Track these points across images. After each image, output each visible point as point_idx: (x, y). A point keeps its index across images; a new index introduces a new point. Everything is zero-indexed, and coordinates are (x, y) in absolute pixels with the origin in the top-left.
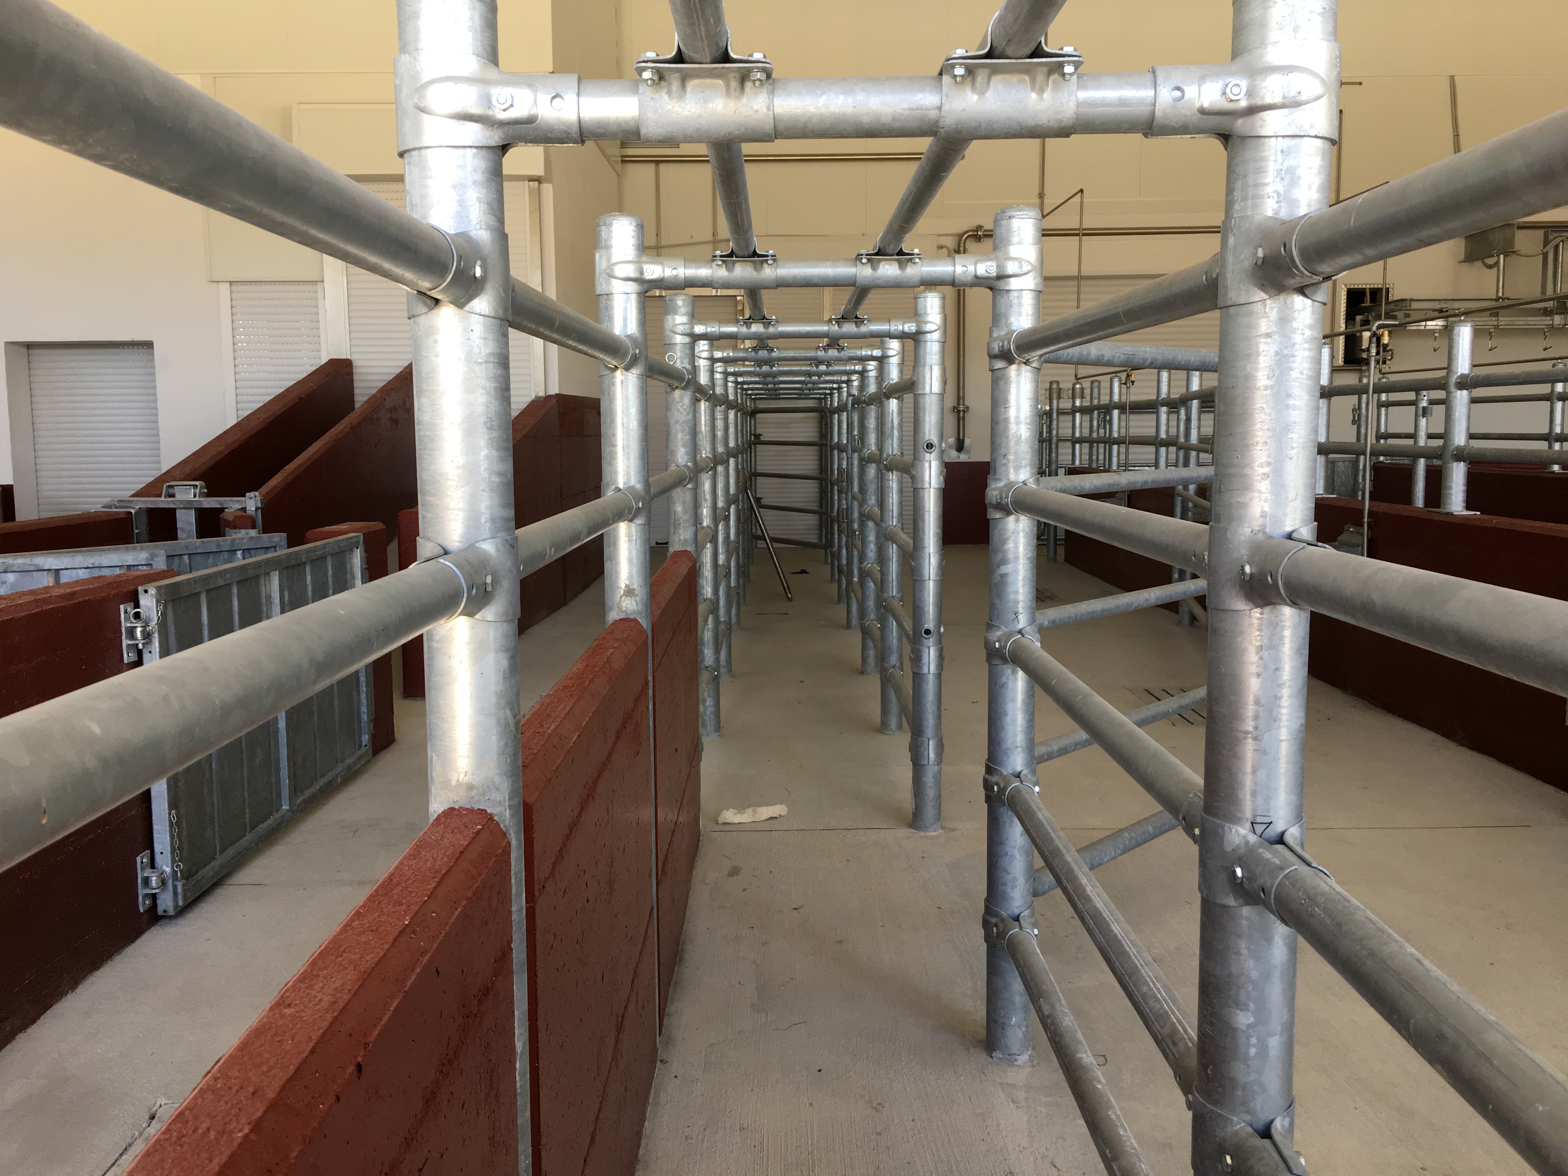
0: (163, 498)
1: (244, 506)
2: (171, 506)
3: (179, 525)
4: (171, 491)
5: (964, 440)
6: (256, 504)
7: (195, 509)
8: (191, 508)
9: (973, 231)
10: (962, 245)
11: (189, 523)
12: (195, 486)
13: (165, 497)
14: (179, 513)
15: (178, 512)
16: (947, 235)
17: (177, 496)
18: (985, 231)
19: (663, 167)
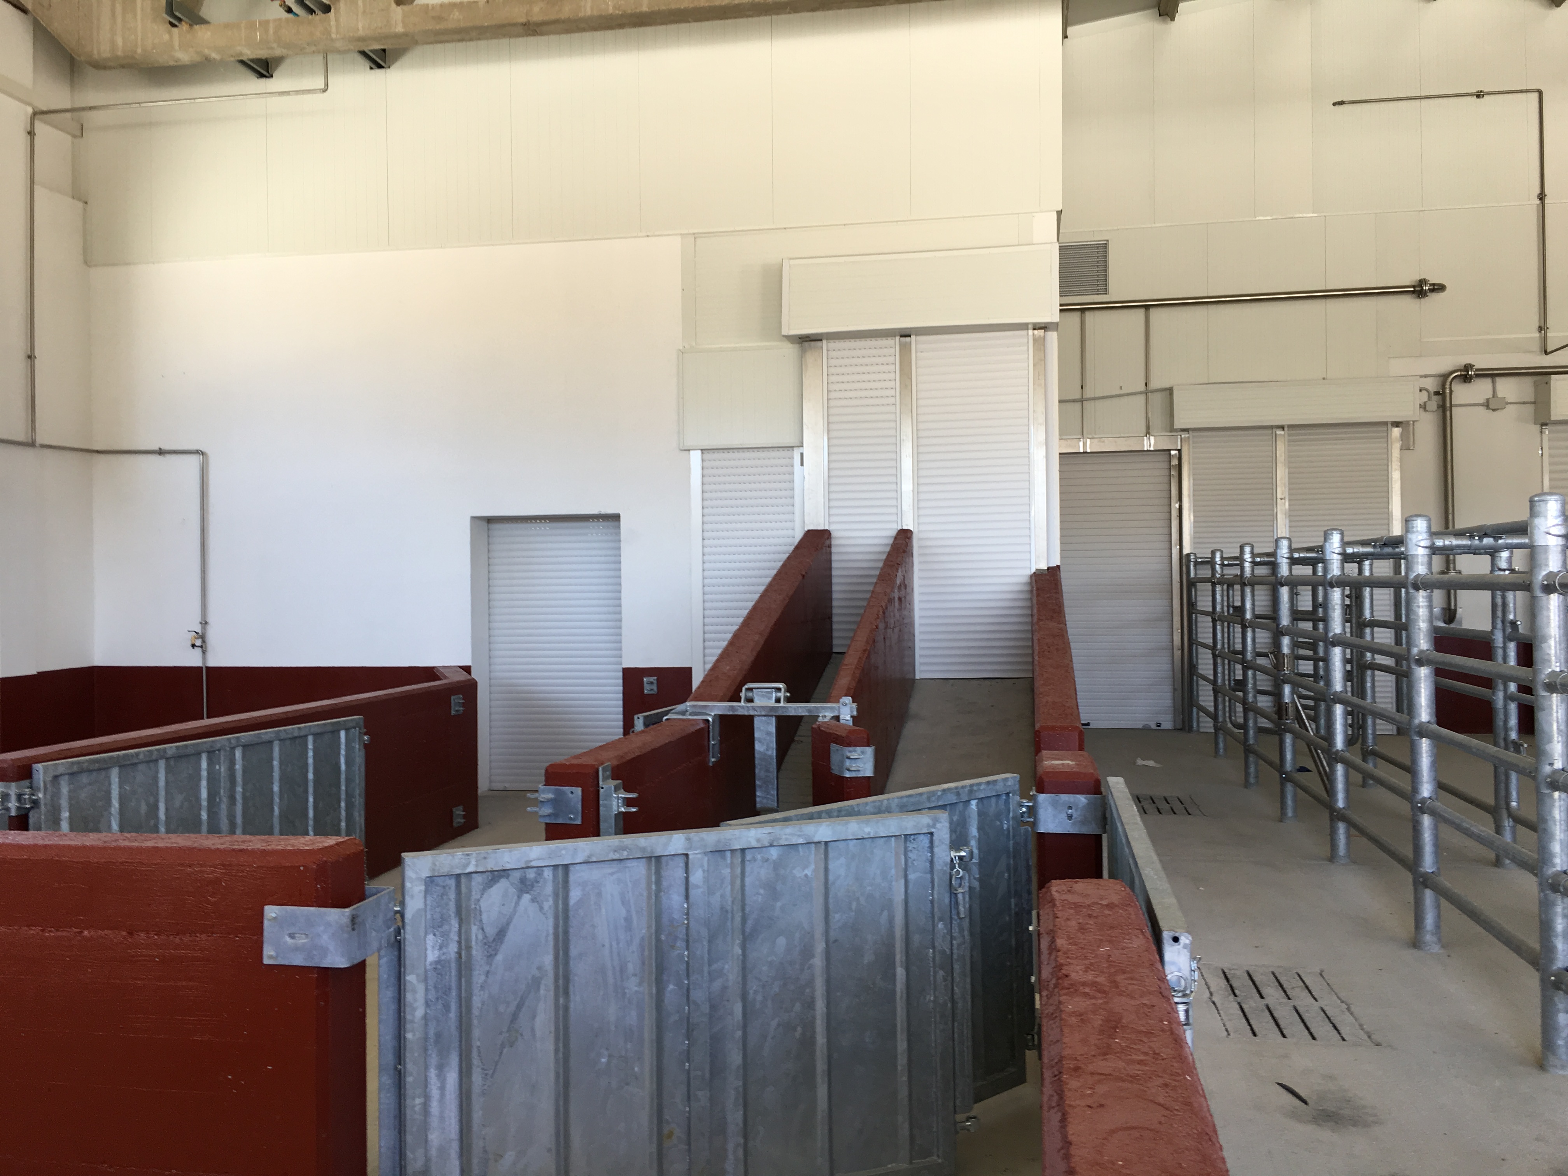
0: (742, 703)
1: (836, 714)
2: (752, 713)
3: (757, 734)
4: (750, 694)
5: (1455, 610)
6: (852, 712)
7: (776, 716)
8: (772, 716)
9: (1460, 370)
10: (1447, 386)
11: (769, 733)
12: (779, 689)
13: (744, 703)
14: (757, 722)
15: (756, 720)
16: (1426, 376)
17: (756, 700)
18: (1477, 370)
19: (1089, 315)
